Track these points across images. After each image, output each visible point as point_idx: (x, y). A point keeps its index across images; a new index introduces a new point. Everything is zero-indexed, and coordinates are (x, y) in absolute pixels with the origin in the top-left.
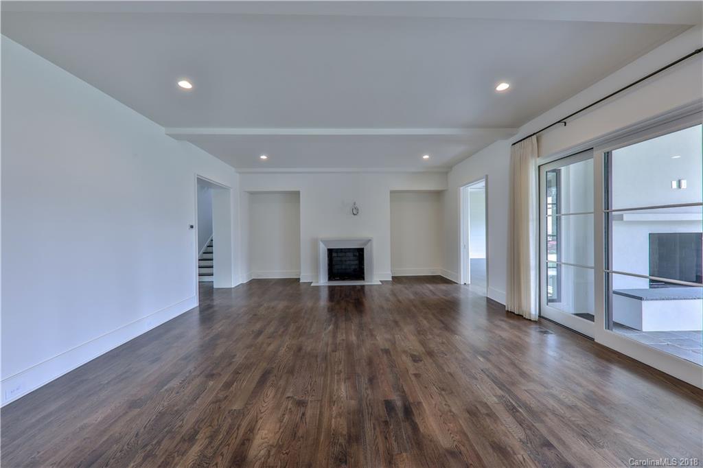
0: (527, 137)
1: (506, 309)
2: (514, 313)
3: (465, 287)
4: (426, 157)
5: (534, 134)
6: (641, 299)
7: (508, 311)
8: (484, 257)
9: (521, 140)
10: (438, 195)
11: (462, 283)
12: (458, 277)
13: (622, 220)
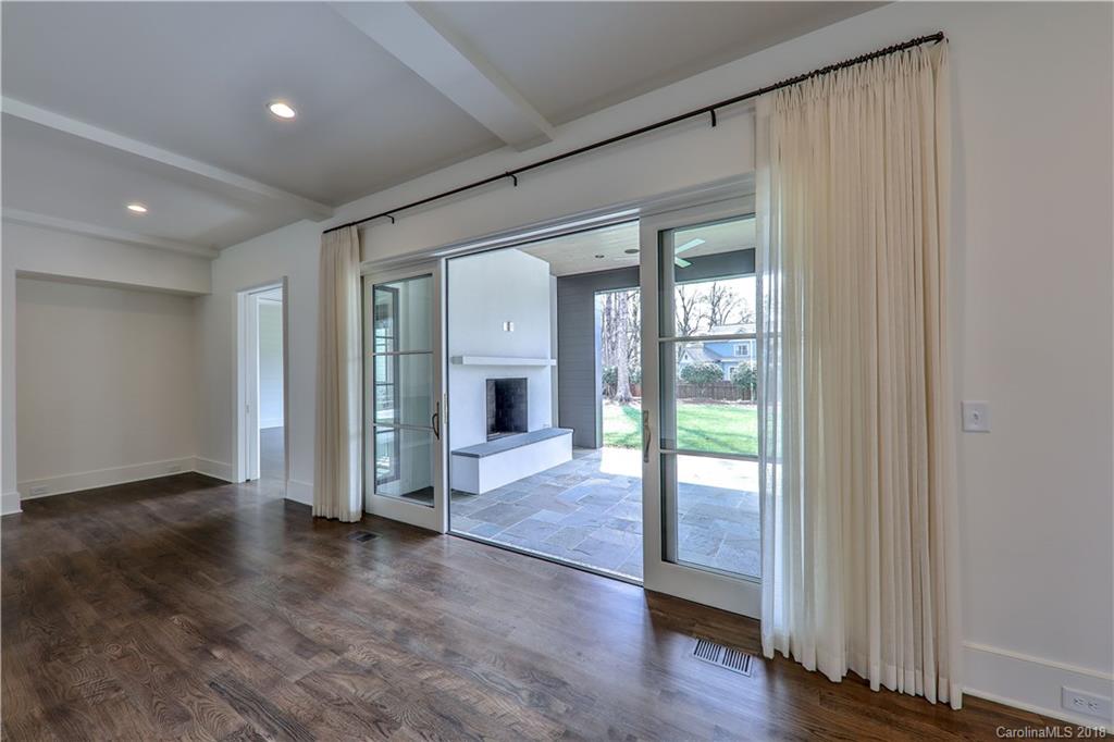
0: (343, 226)
1: (314, 514)
2: (325, 518)
3: (248, 488)
4: (137, 208)
5: (354, 224)
6: (477, 456)
7: (316, 517)
8: (281, 424)
9: (336, 229)
10: (190, 303)
11: (241, 479)
12: (232, 469)
13: (461, 363)
